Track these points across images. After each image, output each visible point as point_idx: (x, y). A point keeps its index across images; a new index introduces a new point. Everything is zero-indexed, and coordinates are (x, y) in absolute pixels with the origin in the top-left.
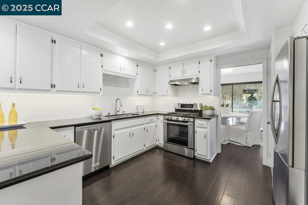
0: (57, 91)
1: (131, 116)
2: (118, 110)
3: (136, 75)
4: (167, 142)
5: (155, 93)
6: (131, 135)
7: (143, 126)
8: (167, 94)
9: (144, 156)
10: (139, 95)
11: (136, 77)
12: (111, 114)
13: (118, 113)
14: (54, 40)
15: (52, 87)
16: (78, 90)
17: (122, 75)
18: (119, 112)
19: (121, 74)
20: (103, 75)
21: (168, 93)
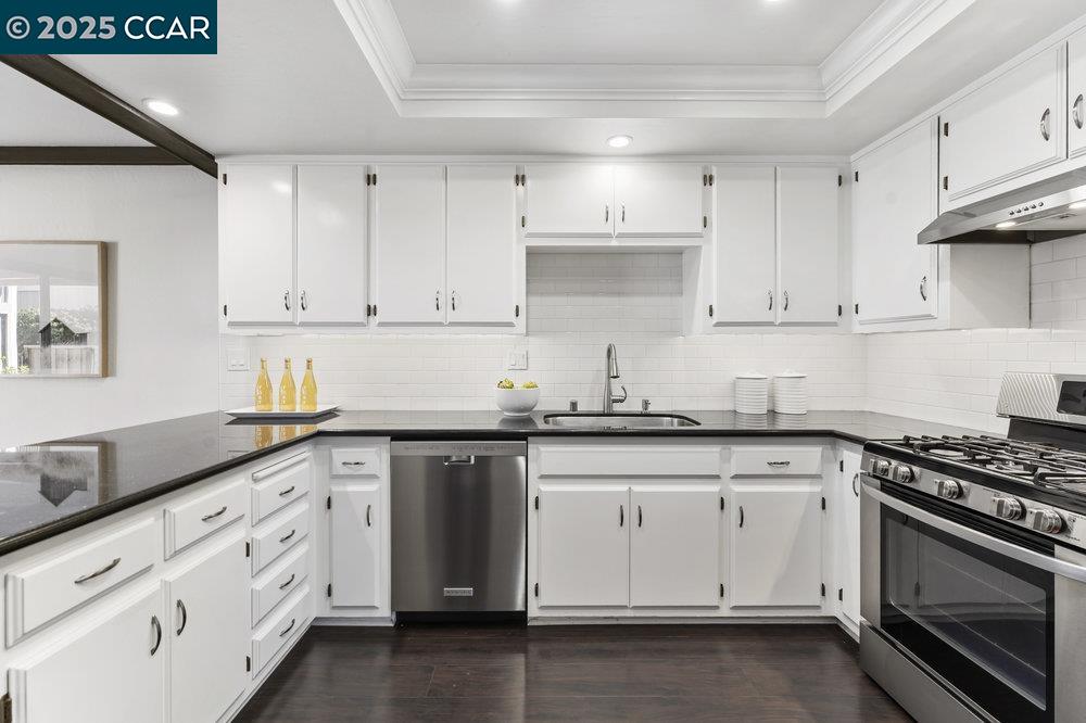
0: (381, 324)
1: (675, 425)
2: (617, 393)
3: (699, 228)
4: (878, 627)
5: (848, 310)
6: (630, 517)
7: (713, 488)
8: (921, 308)
9: (724, 645)
10: (718, 324)
11: (700, 236)
12: (580, 409)
13: (617, 408)
14: (372, 174)
15: (369, 315)
16: (438, 317)
17: (614, 243)
18: (622, 401)
19: (609, 236)
20: (528, 254)
21: (929, 307)
